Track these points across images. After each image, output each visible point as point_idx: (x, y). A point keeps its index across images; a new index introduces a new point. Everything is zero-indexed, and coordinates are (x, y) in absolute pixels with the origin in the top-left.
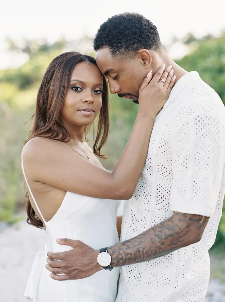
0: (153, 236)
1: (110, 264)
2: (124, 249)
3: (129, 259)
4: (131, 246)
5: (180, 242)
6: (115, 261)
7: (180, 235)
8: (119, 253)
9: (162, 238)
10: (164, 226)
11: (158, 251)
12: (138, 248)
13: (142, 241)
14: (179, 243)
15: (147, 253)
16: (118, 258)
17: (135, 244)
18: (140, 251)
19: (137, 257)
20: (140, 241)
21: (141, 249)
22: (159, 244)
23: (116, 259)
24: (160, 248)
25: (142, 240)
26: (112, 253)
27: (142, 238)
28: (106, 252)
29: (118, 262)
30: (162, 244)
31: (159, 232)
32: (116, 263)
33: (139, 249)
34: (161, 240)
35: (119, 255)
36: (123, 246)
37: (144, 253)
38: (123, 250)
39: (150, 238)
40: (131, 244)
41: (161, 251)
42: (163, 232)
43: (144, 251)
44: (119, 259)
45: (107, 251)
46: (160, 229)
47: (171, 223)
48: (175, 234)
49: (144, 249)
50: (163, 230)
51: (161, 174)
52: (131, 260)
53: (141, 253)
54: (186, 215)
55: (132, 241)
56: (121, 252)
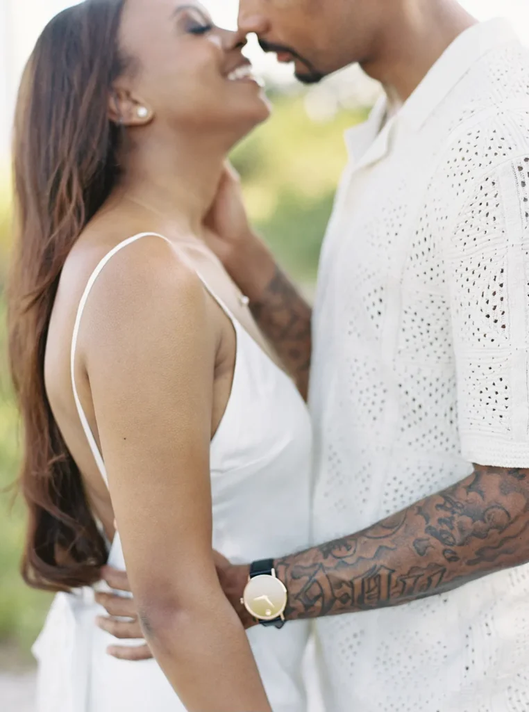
0: (421, 534)
1: (284, 613)
2: (328, 568)
3: (344, 597)
4: (349, 560)
5: (506, 552)
6: (298, 604)
7: (506, 533)
8: (313, 579)
9: (451, 540)
10: (454, 504)
11: (435, 579)
12: (375, 567)
13: (387, 548)
14: (503, 557)
15: (401, 583)
16: (308, 594)
17: (364, 555)
18: (379, 576)
19: (368, 592)
20: (381, 547)
21: (384, 572)
22: (441, 560)
23: (301, 597)
24: (444, 571)
25: (386, 542)
26: (289, 578)
27: (387, 536)
28: (270, 574)
29: (306, 607)
30: (449, 560)
31: (440, 521)
32: (302, 610)
33: (379, 569)
34: (449, 547)
35: (313, 583)
36: (325, 557)
37: (393, 584)
38: (324, 571)
39: (412, 539)
40: (351, 552)
41: (444, 579)
42: (455, 524)
43: (394, 577)
44: (311, 598)
45: (273, 571)
46: (442, 514)
47: (479, 498)
48: (491, 531)
49: (393, 571)
50: (455, 515)
51: (411, 338)
52: (350, 602)
53: (384, 582)
54: (520, 473)
55: (352, 543)
56: (317, 577)
